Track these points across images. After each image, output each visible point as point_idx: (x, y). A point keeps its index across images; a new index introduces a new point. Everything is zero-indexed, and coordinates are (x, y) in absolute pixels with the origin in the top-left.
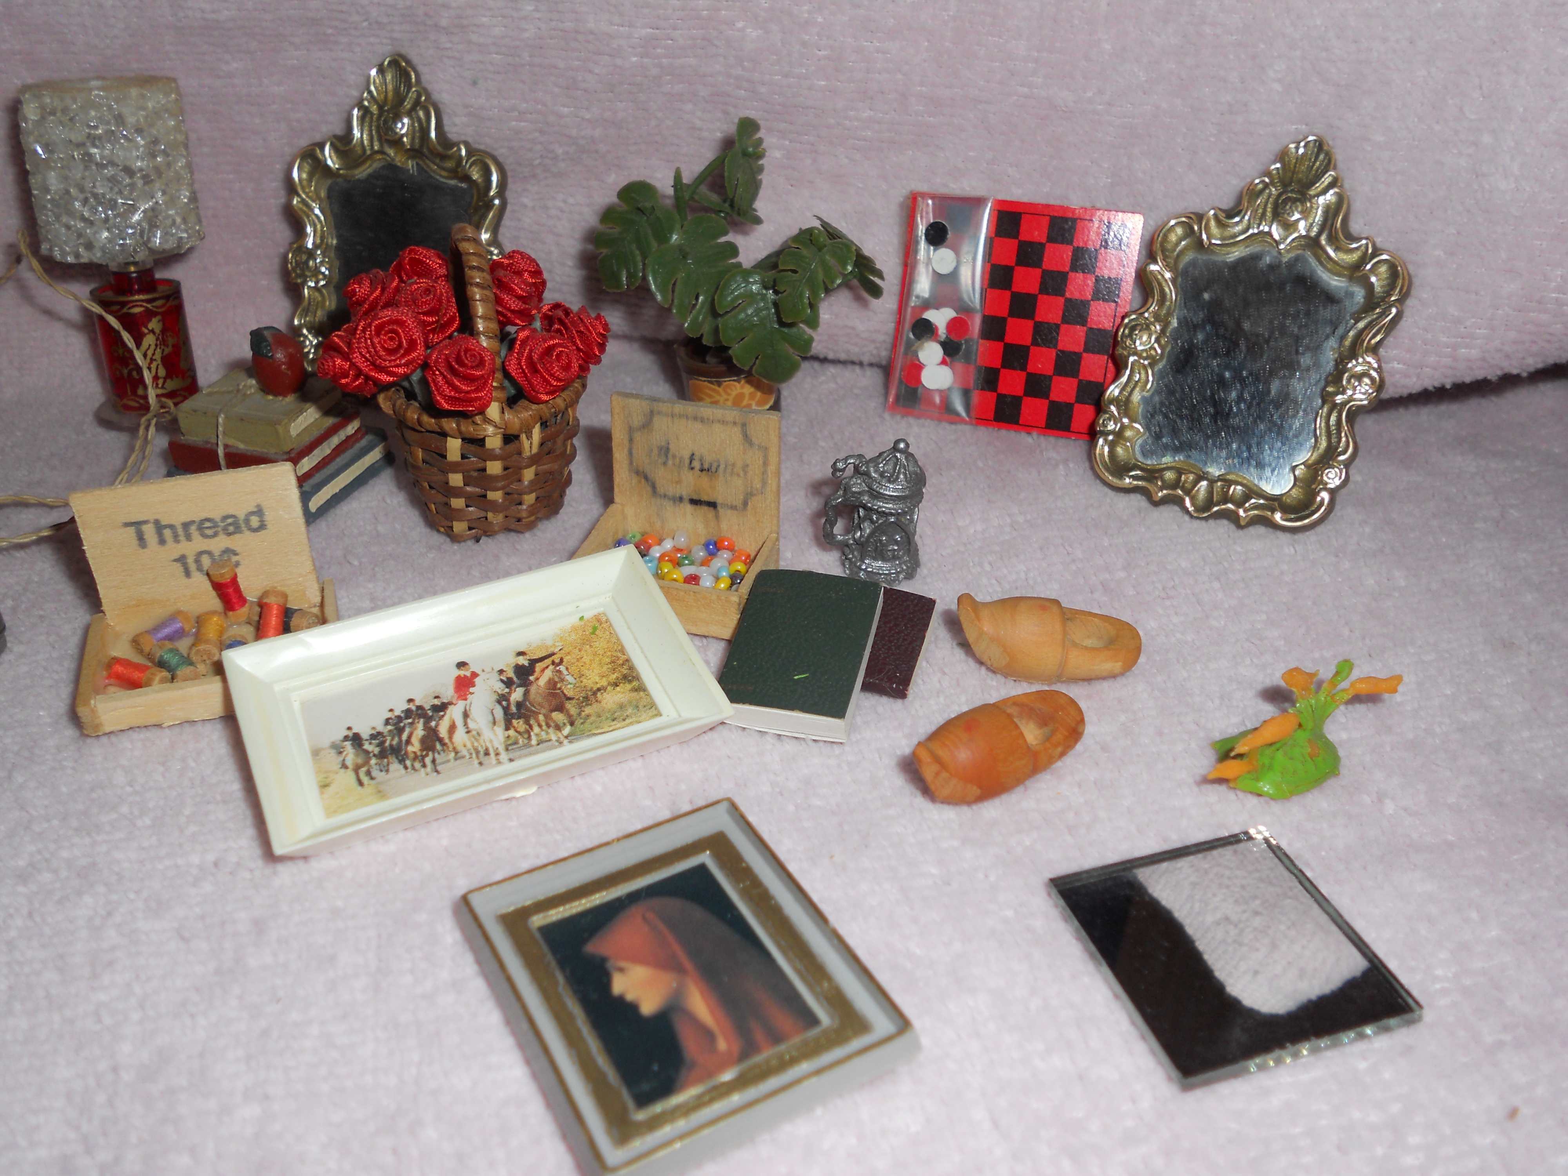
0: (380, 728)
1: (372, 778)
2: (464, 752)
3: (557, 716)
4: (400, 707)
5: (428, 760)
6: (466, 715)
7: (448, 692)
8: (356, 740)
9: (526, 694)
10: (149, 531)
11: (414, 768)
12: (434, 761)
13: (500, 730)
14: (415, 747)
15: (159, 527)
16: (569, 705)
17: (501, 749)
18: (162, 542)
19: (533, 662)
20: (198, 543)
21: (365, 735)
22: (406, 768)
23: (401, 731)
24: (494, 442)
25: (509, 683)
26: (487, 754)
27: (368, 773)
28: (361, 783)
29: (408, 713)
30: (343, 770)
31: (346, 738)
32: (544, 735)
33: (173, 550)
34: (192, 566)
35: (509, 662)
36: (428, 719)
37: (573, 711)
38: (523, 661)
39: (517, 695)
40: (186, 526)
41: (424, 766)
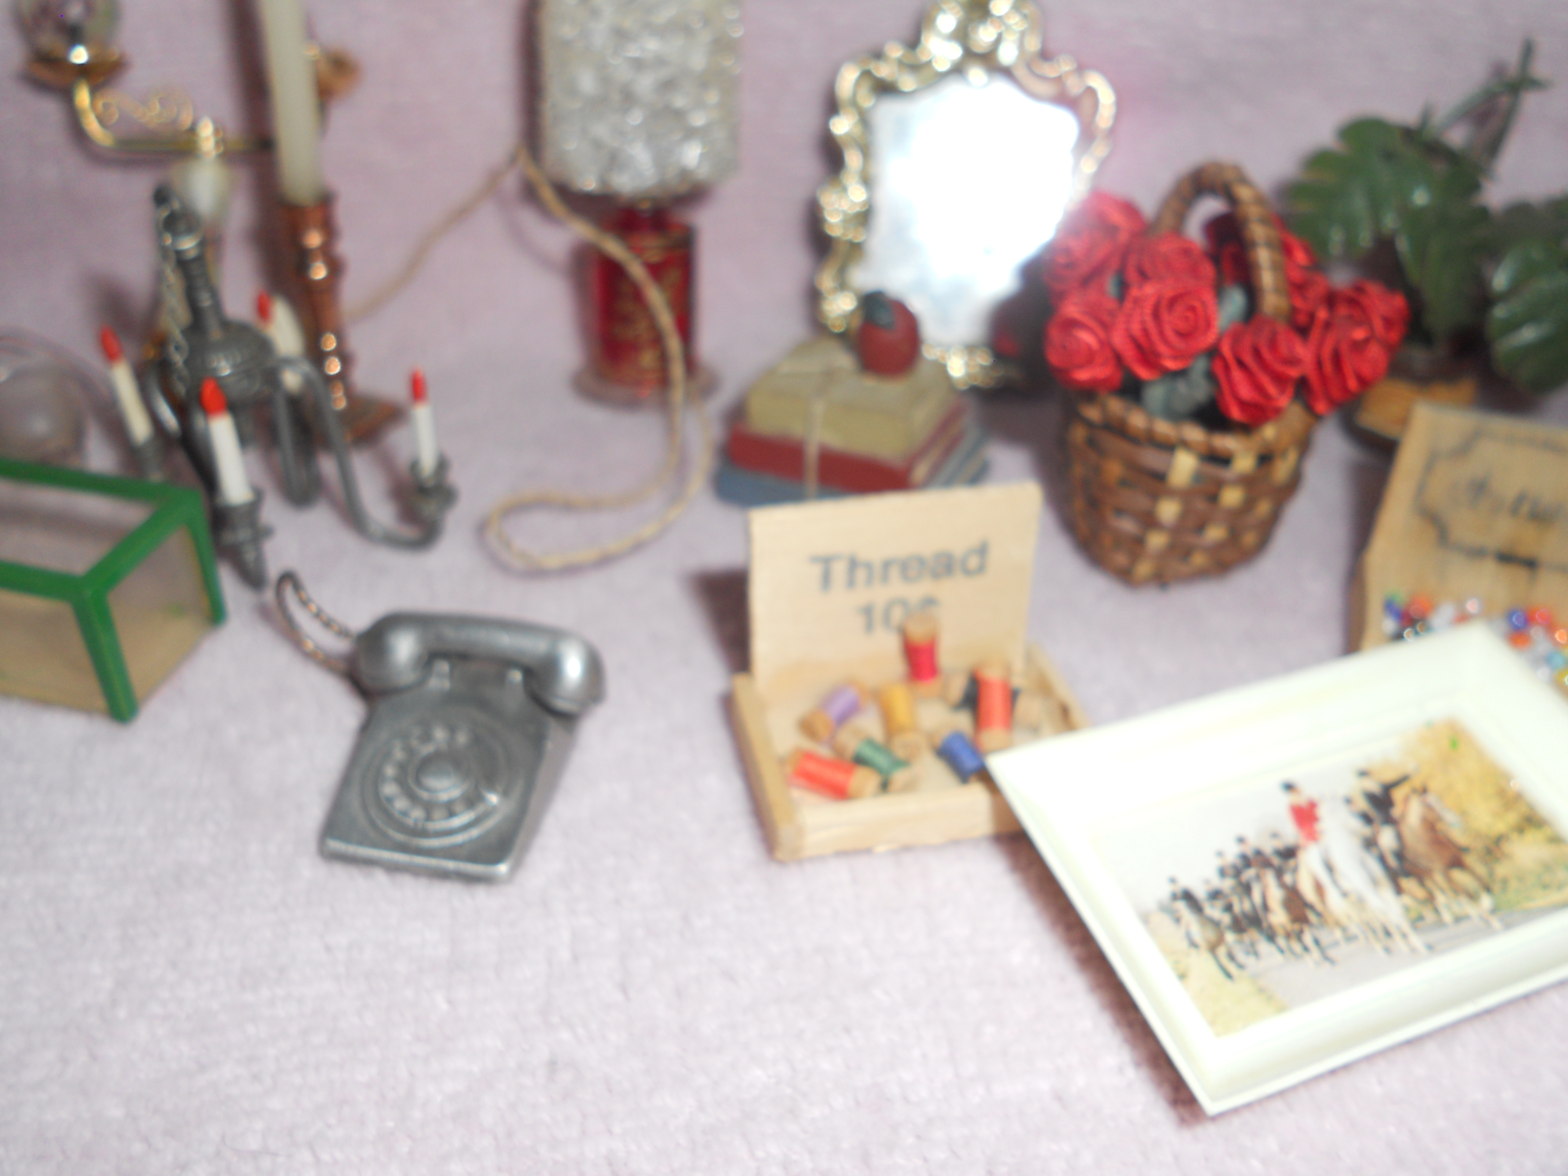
0: (1217, 882)
1: (1241, 966)
2: (1354, 929)
3: (1459, 876)
5: (1308, 938)
6: (1330, 868)
8: (1188, 897)
9: (1399, 837)
10: (839, 569)
11: (1293, 952)
12: (1317, 942)
13: (1387, 891)
14: (1279, 917)
15: (853, 564)
16: (1470, 860)
17: (1406, 927)
18: (851, 583)
19: (1388, 788)
20: (897, 588)
21: (1200, 892)
22: (1281, 951)
23: (1246, 889)
25: (1367, 819)
26: (1388, 933)
27: (1231, 957)
28: (1228, 975)
29: (1246, 861)
30: (1193, 951)
31: (1175, 897)
32: (1457, 909)
33: (862, 595)
34: (877, 619)
36: (1279, 873)
37: (1481, 870)
38: (1373, 786)
39: (1387, 839)
40: (887, 565)
41: (1306, 949)
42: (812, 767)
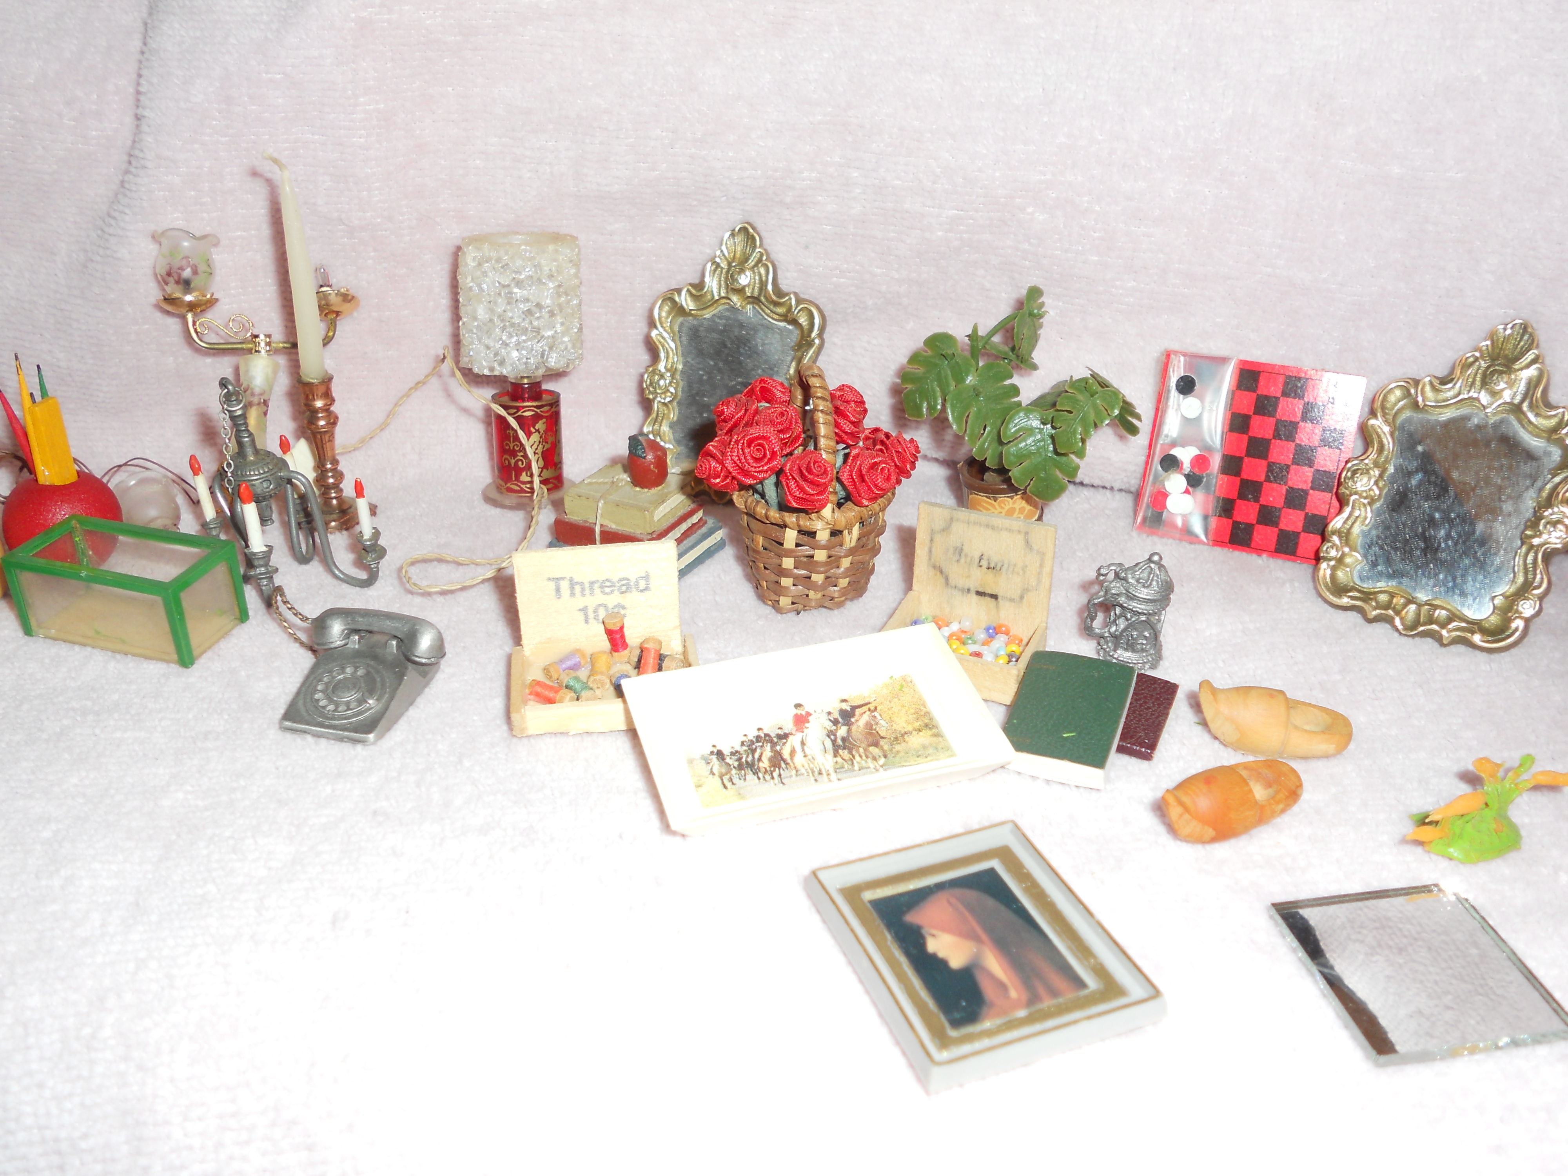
0: (738, 747)
1: (733, 784)
2: (803, 771)
3: (873, 749)
4: (752, 734)
5: (776, 774)
6: (803, 744)
7: (788, 726)
8: (720, 754)
9: (849, 731)
10: (565, 585)
11: (765, 779)
12: (780, 775)
13: (830, 755)
14: (765, 764)
15: (572, 584)
16: (882, 742)
17: (832, 771)
18: (573, 594)
19: (854, 708)
20: (599, 598)
21: (726, 752)
22: (759, 778)
23: (753, 751)
24: (823, 536)
25: (835, 722)
26: (820, 773)
27: (731, 780)
28: (725, 787)
29: (758, 739)
30: (711, 776)
31: (712, 753)
32: (863, 763)
33: (580, 602)
34: (591, 615)
35: (835, 707)
36: (774, 745)
37: (886, 747)
38: (846, 707)
39: (842, 731)
40: (592, 583)
41: (773, 778)
42: (539, 689)
